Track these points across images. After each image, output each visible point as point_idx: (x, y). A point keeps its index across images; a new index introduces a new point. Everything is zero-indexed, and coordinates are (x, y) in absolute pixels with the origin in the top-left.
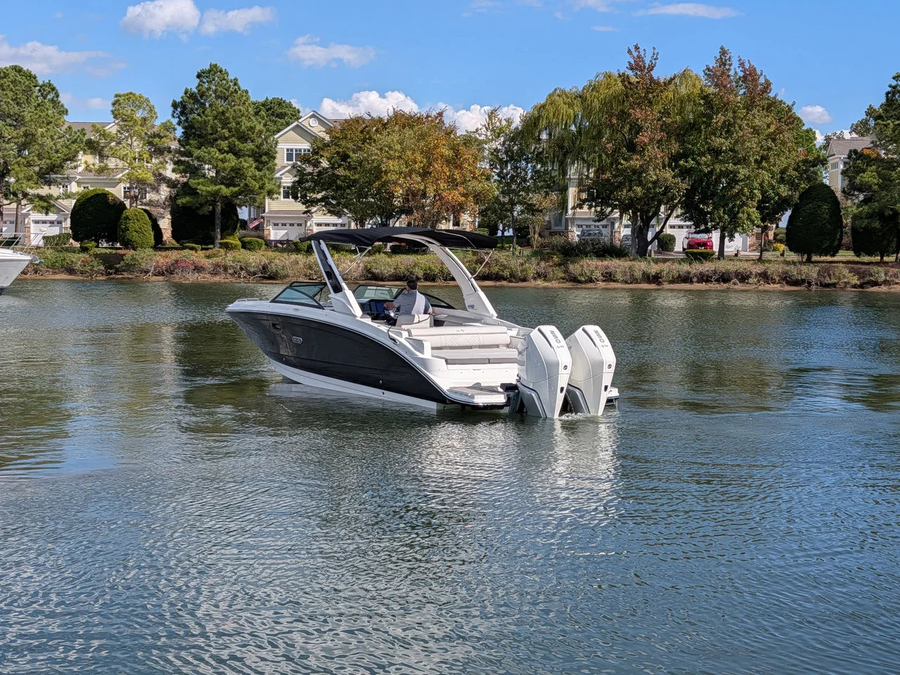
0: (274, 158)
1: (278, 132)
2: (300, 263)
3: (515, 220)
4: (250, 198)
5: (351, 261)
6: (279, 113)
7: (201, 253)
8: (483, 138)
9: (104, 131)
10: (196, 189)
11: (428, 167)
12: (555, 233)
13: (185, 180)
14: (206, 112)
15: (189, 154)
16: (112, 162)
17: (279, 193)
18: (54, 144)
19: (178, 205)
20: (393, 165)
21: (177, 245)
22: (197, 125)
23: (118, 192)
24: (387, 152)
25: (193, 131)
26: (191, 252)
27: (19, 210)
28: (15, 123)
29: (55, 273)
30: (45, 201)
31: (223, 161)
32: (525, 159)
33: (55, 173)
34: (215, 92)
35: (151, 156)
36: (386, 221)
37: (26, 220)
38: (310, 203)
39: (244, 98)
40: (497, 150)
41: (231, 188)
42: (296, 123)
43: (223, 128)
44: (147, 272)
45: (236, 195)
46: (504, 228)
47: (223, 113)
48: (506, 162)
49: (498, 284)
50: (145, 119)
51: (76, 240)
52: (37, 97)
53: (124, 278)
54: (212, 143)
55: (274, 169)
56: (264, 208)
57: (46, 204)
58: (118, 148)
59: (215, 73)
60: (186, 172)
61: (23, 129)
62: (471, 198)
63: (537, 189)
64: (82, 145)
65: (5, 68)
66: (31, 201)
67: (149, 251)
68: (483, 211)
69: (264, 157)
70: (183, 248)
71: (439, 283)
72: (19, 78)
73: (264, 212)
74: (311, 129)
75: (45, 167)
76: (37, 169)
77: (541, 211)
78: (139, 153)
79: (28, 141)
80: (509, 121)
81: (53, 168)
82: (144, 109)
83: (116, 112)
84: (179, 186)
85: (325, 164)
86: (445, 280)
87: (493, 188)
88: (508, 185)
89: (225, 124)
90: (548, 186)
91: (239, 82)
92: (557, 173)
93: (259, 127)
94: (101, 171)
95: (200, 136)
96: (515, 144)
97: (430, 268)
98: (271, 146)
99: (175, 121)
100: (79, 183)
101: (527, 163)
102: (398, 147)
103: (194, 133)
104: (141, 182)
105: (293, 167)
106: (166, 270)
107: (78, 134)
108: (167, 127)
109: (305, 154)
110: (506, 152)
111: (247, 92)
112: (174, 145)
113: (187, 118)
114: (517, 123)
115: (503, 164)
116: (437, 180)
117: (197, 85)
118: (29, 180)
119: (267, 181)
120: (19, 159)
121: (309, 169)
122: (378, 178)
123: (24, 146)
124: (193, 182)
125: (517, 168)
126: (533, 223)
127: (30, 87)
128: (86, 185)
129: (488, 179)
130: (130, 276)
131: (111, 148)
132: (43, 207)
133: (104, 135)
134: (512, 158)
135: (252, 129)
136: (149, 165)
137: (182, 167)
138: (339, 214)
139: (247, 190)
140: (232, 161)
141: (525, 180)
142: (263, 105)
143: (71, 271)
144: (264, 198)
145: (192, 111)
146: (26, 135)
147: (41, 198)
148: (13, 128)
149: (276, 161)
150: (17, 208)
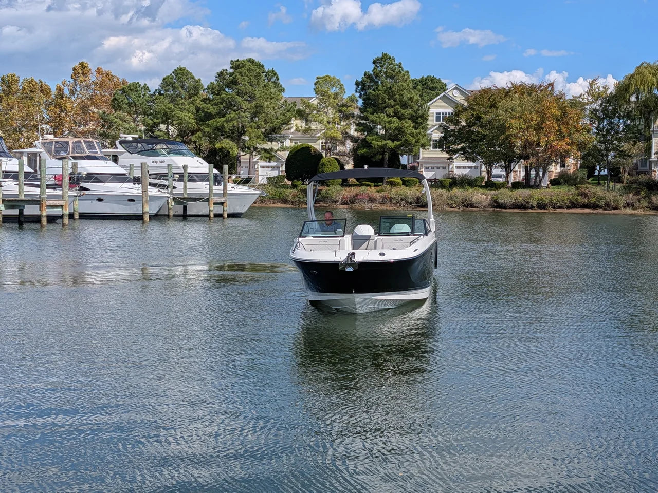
0: (427, 120)
1: (430, 101)
2: (444, 195)
3: (609, 163)
4: (409, 149)
5: (482, 194)
6: (431, 87)
7: (374, 189)
8: (585, 101)
9: (309, 103)
10: (371, 143)
11: (542, 124)
12: (642, 172)
13: (364, 137)
14: (379, 88)
15: (366, 118)
16: (314, 126)
17: (430, 145)
18: (275, 113)
19: (358, 155)
20: (514, 123)
21: (357, 183)
22: (372, 98)
23: (318, 146)
24: (510, 113)
25: (370, 101)
26: (367, 188)
27: (251, 159)
28: (249, 99)
29: (274, 203)
30: (269, 153)
31: (390, 123)
32: (617, 117)
33: (276, 133)
34: (386, 73)
35: (341, 120)
36: (509, 164)
37: (256, 166)
38: (452, 152)
39: (406, 77)
40: (595, 110)
41: (396, 142)
42: (443, 94)
43: (389, 99)
44: (336, 202)
45: (398, 147)
46: (600, 169)
47: (390, 88)
48: (603, 119)
49: (595, 211)
50: (337, 94)
51: (289, 179)
52: (264, 80)
53: (321, 206)
54: (382, 110)
55: (427, 128)
56: (419, 155)
57: (269, 155)
58: (317, 115)
59: (386, 60)
60: (364, 132)
61: (255, 103)
62: (575, 147)
63: (627, 139)
64: (293, 113)
65: (243, 60)
66: (259, 153)
67: (338, 187)
68: (584, 156)
69: (419, 120)
70: (362, 185)
71: (549, 210)
72: (252, 67)
73: (419, 159)
74: (455, 98)
75: (269, 129)
76: (263, 130)
77: (630, 156)
78: (332, 118)
79: (258, 111)
80: (606, 88)
81: (275, 130)
82: (336, 87)
83: (317, 90)
84: (359, 141)
85: (463, 123)
86: (554, 208)
87: (592, 139)
88: (604, 136)
89: (391, 96)
90: (636, 137)
91: (402, 65)
92: (643, 127)
93: (417, 97)
94: (307, 131)
95: (374, 105)
96: (610, 105)
97: (542, 200)
98: (425, 111)
99: (357, 95)
100: (291, 140)
101: (620, 119)
102: (519, 109)
103: (370, 103)
104: (333, 138)
105: (440, 126)
106: (350, 201)
107: (291, 105)
108: (352, 99)
109: (449, 116)
110: (603, 112)
111: (408, 72)
112: (357, 112)
113: (366, 93)
114: (611, 89)
115: (601, 120)
116: (549, 133)
117: (373, 69)
118: (258, 138)
119: (421, 137)
120: (251, 124)
121: (452, 128)
122: (503, 132)
123: (255, 115)
124: (369, 138)
125: (611, 123)
126: (624, 165)
127: (259, 73)
128: (296, 142)
129: (588, 132)
130: (325, 205)
131: (313, 115)
132: (267, 158)
133: (308, 106)
134: (607, 116)
135: (411, 99)
136: (339, 126)
137: (361, 128)
138: (473, 160)
139: (406, 143)
140: (396, 122)
141: (617, 132)
142: (420, 81)
143: (285, 201)
144: (419, 149)
145: (369, 88)
146: (256, 107)
147: (266, 150)
148: (248, 102)
149: (428, 122)
150: (250, 158)
